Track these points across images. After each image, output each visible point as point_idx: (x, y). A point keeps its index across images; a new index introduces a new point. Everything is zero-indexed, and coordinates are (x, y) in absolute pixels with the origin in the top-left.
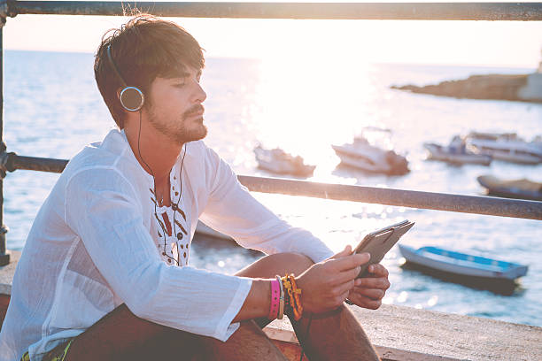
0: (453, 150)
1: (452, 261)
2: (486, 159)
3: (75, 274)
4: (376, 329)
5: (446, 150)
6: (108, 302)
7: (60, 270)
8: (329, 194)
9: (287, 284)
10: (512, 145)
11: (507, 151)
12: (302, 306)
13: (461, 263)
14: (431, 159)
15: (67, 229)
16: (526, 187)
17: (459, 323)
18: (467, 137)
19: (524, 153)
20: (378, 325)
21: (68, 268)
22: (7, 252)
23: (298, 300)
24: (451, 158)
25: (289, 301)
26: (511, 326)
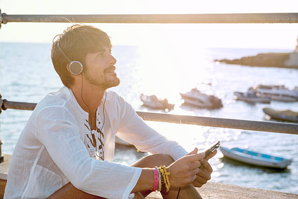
0: (249, 95)
1: (249, 156)
2: (267, 100)
3: (41, 167)
4: (209, 197)
5: (245, 95)
6: (59, 183)
7: (32, 165)
8: (181, 121)
9: (162, 171)
10: (281, 92)
11: (278, 95)
12: (170, 182)
13: (255, 157)
14: (238, 100)
15: (37, 142)
16: (289, 115)
17: (256, 193)
18: (257, 88)
19: (287, 96)
20: (210, 195)
21: (37, 164)
22: (2, 155)
23: (168, 179)
24: (249, 99)
25: (163, 180)
26: (285, 194)
